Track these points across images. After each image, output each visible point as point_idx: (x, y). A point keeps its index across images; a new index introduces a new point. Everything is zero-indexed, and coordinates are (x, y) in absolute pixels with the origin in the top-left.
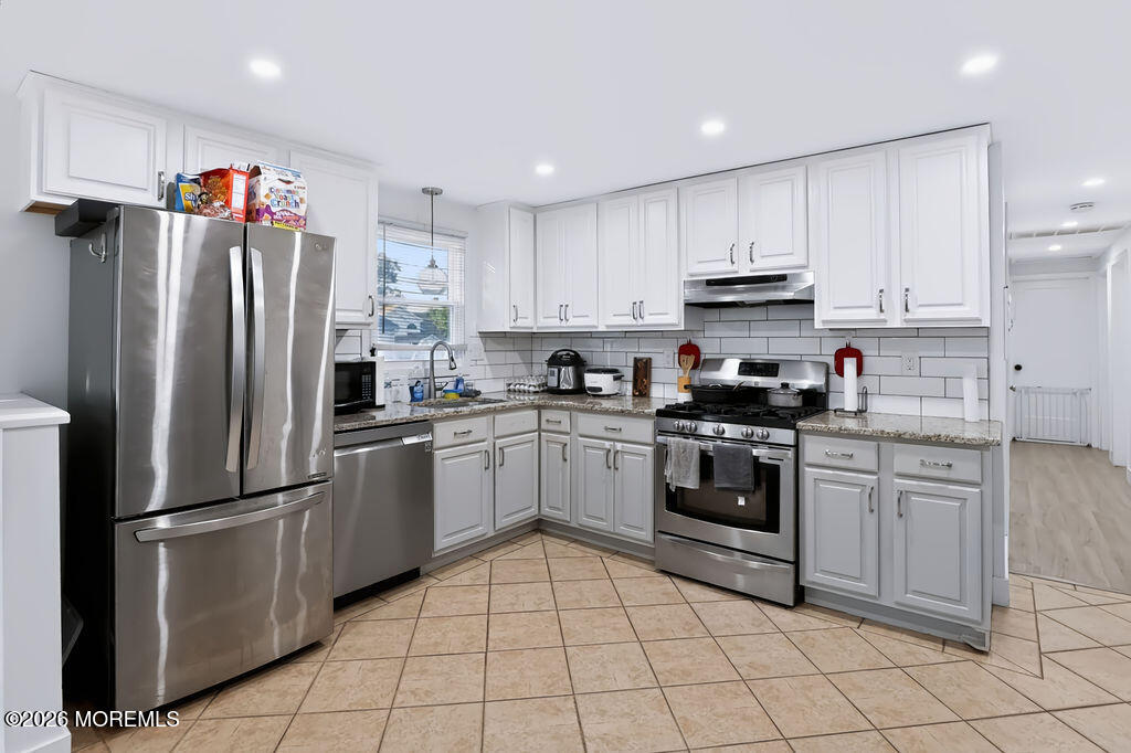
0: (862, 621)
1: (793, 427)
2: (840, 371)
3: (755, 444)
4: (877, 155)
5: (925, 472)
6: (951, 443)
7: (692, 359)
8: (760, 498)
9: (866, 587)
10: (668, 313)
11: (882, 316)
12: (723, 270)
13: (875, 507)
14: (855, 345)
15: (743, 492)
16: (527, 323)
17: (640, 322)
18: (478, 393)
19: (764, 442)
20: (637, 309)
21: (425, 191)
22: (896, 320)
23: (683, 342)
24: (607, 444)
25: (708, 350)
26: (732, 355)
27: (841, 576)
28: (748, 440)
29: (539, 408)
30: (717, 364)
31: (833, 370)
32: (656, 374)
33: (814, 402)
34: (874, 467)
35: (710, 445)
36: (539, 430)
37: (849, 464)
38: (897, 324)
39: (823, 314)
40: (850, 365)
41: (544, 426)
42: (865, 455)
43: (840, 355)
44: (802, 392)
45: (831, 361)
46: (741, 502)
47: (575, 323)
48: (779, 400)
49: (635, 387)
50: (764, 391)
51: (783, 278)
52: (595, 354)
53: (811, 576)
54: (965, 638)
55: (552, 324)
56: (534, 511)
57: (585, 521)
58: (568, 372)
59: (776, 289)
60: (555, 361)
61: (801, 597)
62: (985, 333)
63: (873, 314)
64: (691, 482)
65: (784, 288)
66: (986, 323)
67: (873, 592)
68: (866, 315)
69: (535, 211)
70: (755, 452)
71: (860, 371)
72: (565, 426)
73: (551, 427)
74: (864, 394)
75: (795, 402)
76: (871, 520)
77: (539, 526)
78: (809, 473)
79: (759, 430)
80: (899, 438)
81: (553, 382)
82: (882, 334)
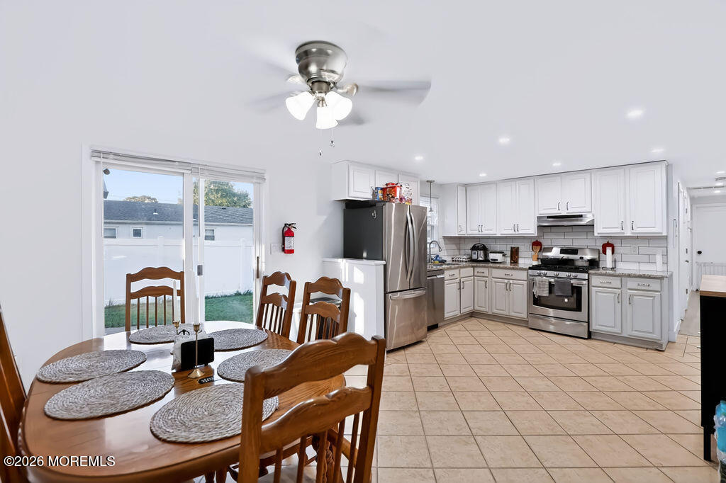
0: (615, 343)
1: (587, 272)
2: (605, 252)
3: (571, 279)
4: (621, 171)
5: (639, 288)
6: (649, 277)
7: (539, 247)
8: (573, 300)
9: (617, 330)
10: (531, 229)
11: (622, 231)
12: (555, 212)
13: (620, 301)
14: (611, 242)
15: (567, 297)
16: (463, 233)
17: (517, 233)
18: (446, 261)
19: (575, 278)
20: (516, 228)
21: (427, 181)
22: (628, 233)
23: (535, 240)
24: (506, 281)
25: (545, 244)
26: (556, 246)
27: (606, 326)
28: (569, 278)
29: (473, 267)
30: (550, 249)
31: (601, 252)
32: (521, 254)
33: (594, 264)
34: (620, 287)
35: (552, 280)
36: (474, 276)
37: (610, 286)
38: (629, 234)
39: (599, 230)
40: (609, 250)
41: (475, 274)
42: (616, 282)
43: (605, 246)
44: (588, 260)
45: (601, 248)
46: (566, 300)
47: (486, 232)
48: (579, 264)
49: (511, 259)
50: (573, 260)
51: (581, 216)
52: (491, 246)
53: (594, 327)
54: (656, 347)
55: (475, 233)
56: (472, 308)
57: (495, 311)
58: (481, 253)
59: (577, 220)
60: (474, 248)
61: (590, 336)
62: (666, 238)
63: (619, 230)
64: (546, 293)
65: (581, 220)
66: (664, 234)
67: (620, 332)
68: (615, 231)
69: (466, 186)
70: (572, 281)
71: (613, 253)
72: (486, 274)
73: (479, 274)
74: (615, 261)
75: (587, 264)
76: (618, 306)
77: (473, 314)
78: (593, 290)
79: (573, 274)
80: (629, 276)
81: (475, 257)
82: (623, 238)
